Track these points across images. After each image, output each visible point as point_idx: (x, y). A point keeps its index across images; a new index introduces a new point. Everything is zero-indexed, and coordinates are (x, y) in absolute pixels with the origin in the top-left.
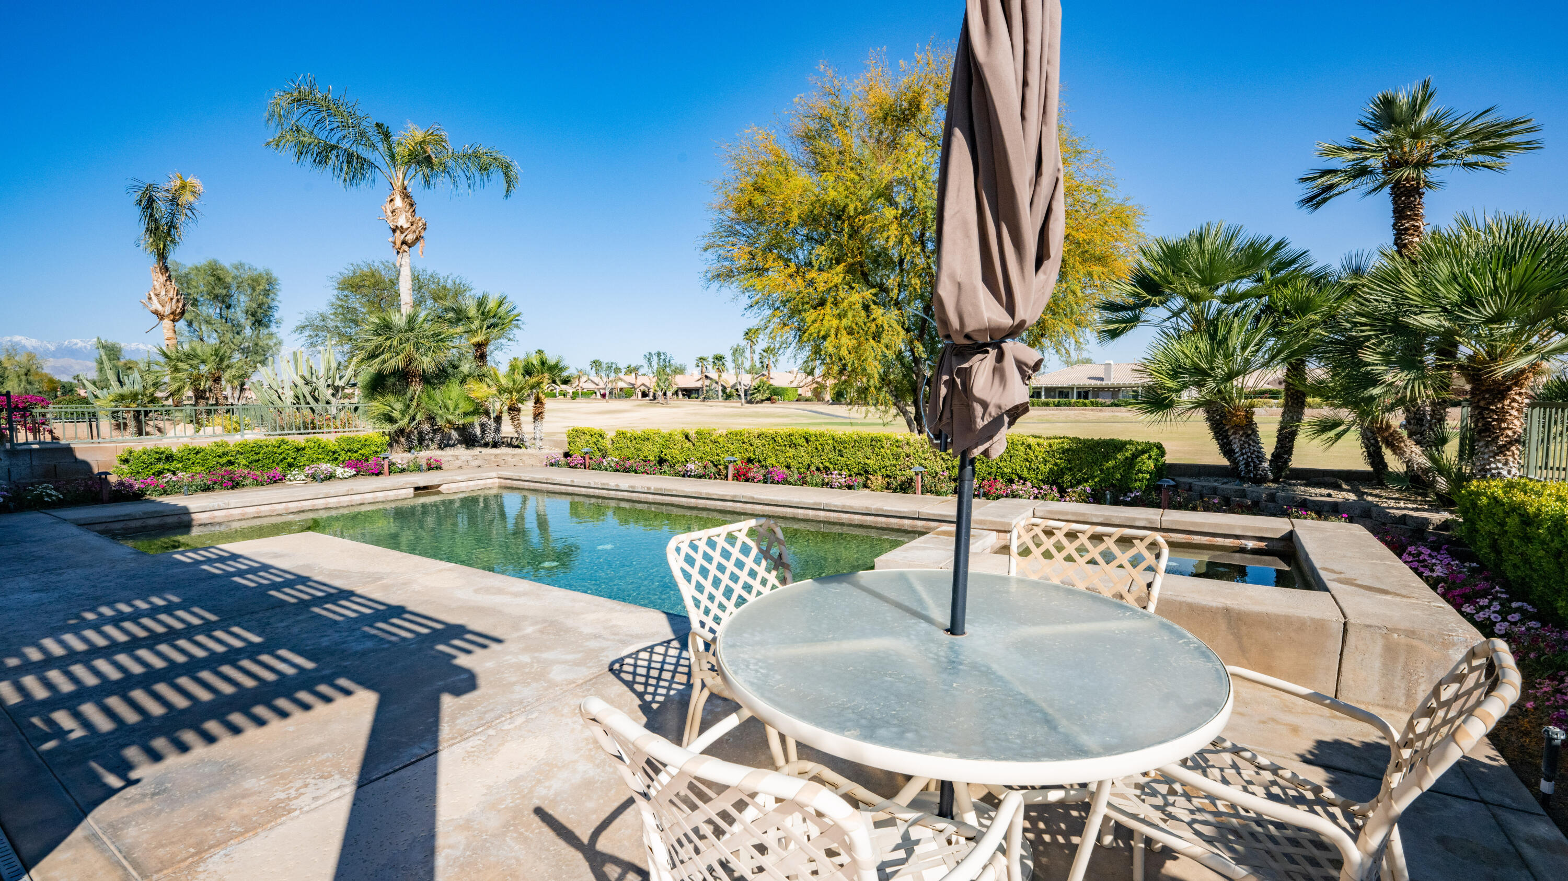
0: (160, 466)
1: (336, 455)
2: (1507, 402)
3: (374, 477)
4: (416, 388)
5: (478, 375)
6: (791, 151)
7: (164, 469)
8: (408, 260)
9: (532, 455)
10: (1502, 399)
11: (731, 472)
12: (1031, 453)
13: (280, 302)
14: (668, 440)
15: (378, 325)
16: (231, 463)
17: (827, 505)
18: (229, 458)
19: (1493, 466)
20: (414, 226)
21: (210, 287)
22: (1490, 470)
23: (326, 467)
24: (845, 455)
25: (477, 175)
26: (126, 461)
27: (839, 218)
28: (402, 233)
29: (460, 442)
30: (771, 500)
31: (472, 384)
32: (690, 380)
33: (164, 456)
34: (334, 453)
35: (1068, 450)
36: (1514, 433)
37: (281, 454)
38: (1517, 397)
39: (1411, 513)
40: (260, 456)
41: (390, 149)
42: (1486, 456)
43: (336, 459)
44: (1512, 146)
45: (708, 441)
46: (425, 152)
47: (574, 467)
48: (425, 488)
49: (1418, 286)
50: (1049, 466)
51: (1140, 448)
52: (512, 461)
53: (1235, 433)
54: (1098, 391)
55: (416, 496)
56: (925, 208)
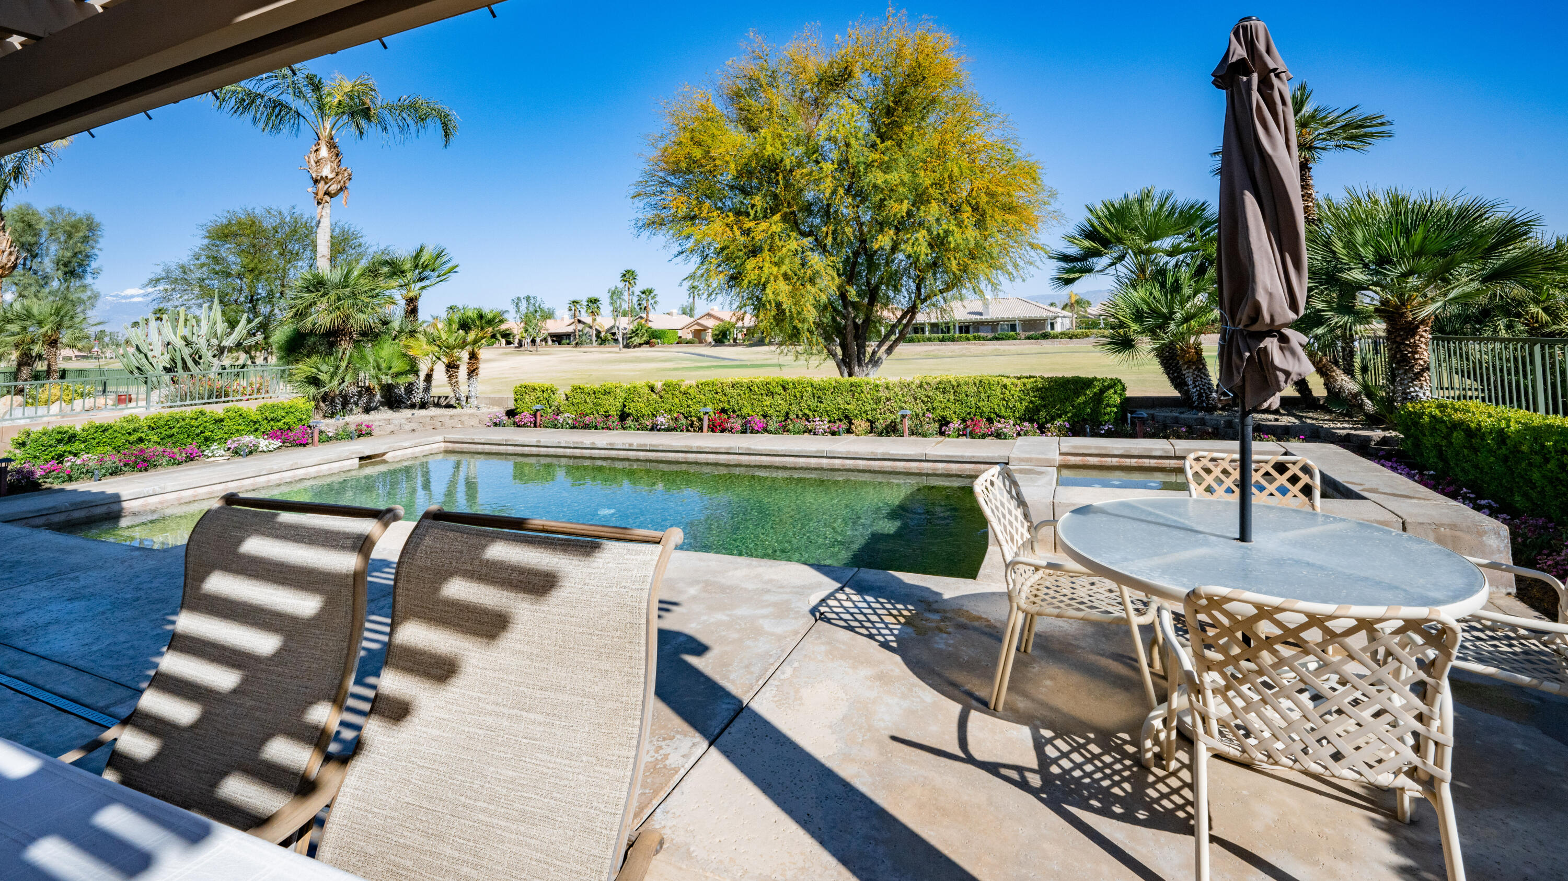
0: (61, 448)
1: (257, 426)
2: (1417, 338)
3: (301, 448)
4: (345, 347)
5: (411, 332)
6: (717, 107)
7: (65, 452)
8: (328, 211)
9: (472, 415)
10: (1413, 336)
11: (706, 423)
12: (1007, 392)
13: (101, 250)
14: (632, 392)
15: (309, 280)
16: (141, 440)
17: (830, 452)
18: (140, 435)
19: (1412, 389)
20: (340, 177)
21: (17, 235)
22: (1410, 393)
23: (248, 439)
24: (825, 401)
25: (412, 125)
26: (23, 444)
27: (773, 171)
28: (326, 183)
29: (382, 404)
30: (771, 450)
31: (404, 341)
32: (561, 324)
33: (66, 437)
34: (255, 423)
35: (1041, 389)
36: (1425, 362)
37: (197, 427)
38: (1424, 334)
39: (1352, 432)
40: (175, 430)
41: (319, 99)
42: (1406, 382)
43: (256, 430)
44: (1372, 135)
45: (677, 393)
46: (364, 104)
47: (525, 426)
48: (368, 457)
49: (1344, 248)
50: (1025, 404)
51: (1106, 384)
52: (450, 423)
53: (1188, 368)
54: (978, 326)
55: (361, 466)
56: (858, 163)
